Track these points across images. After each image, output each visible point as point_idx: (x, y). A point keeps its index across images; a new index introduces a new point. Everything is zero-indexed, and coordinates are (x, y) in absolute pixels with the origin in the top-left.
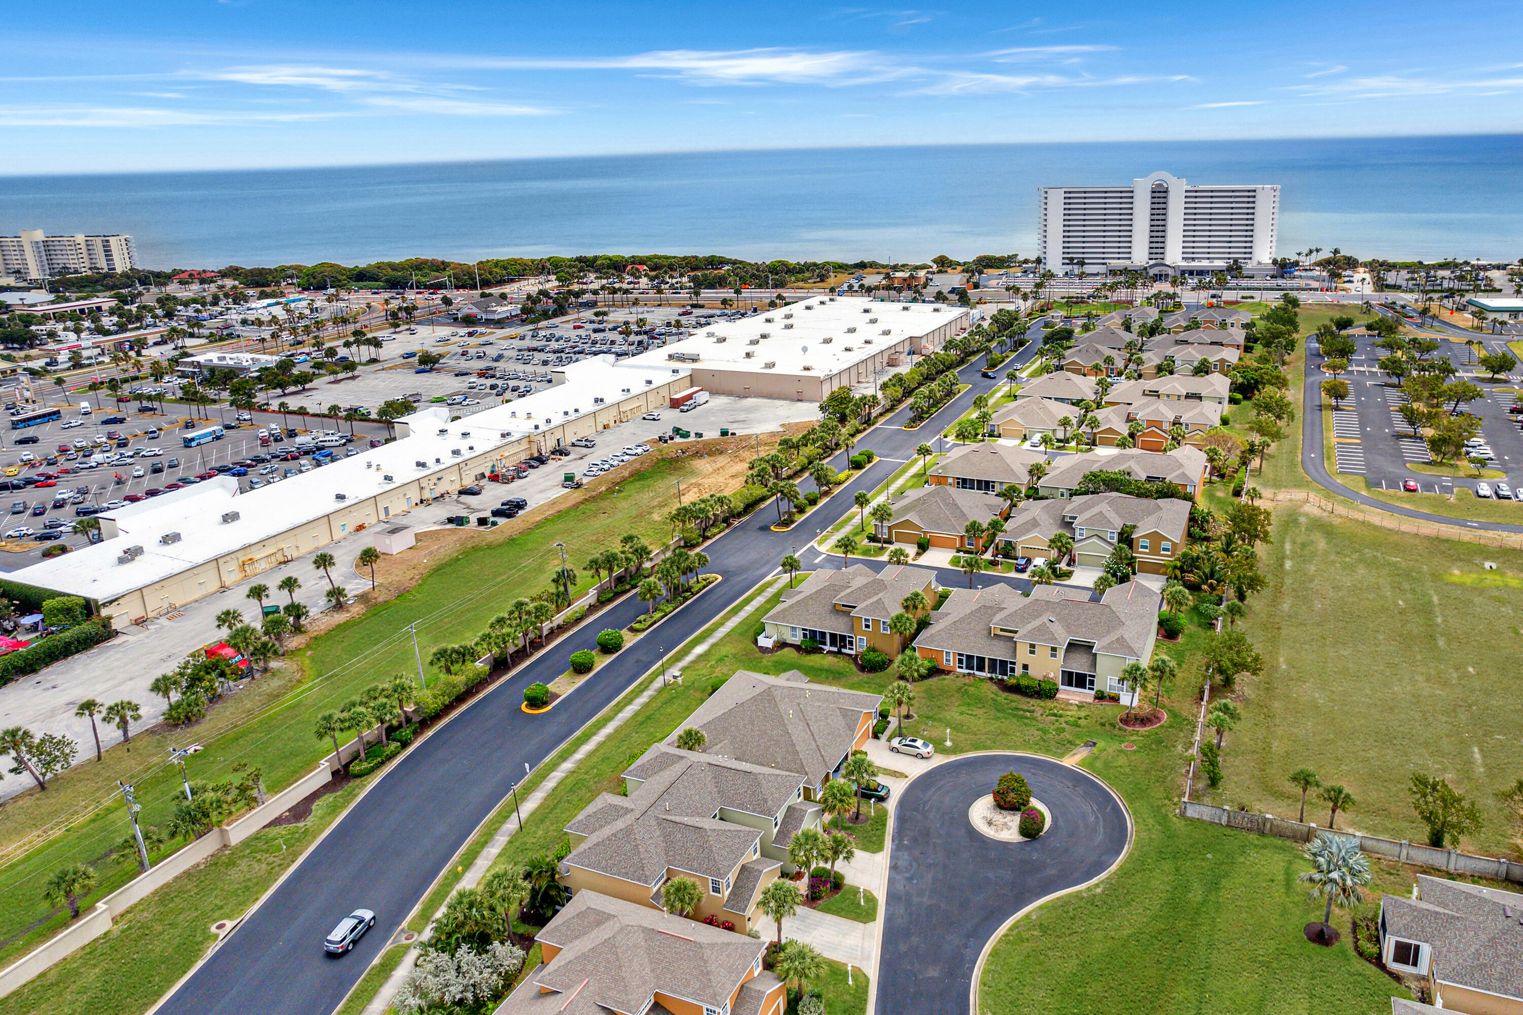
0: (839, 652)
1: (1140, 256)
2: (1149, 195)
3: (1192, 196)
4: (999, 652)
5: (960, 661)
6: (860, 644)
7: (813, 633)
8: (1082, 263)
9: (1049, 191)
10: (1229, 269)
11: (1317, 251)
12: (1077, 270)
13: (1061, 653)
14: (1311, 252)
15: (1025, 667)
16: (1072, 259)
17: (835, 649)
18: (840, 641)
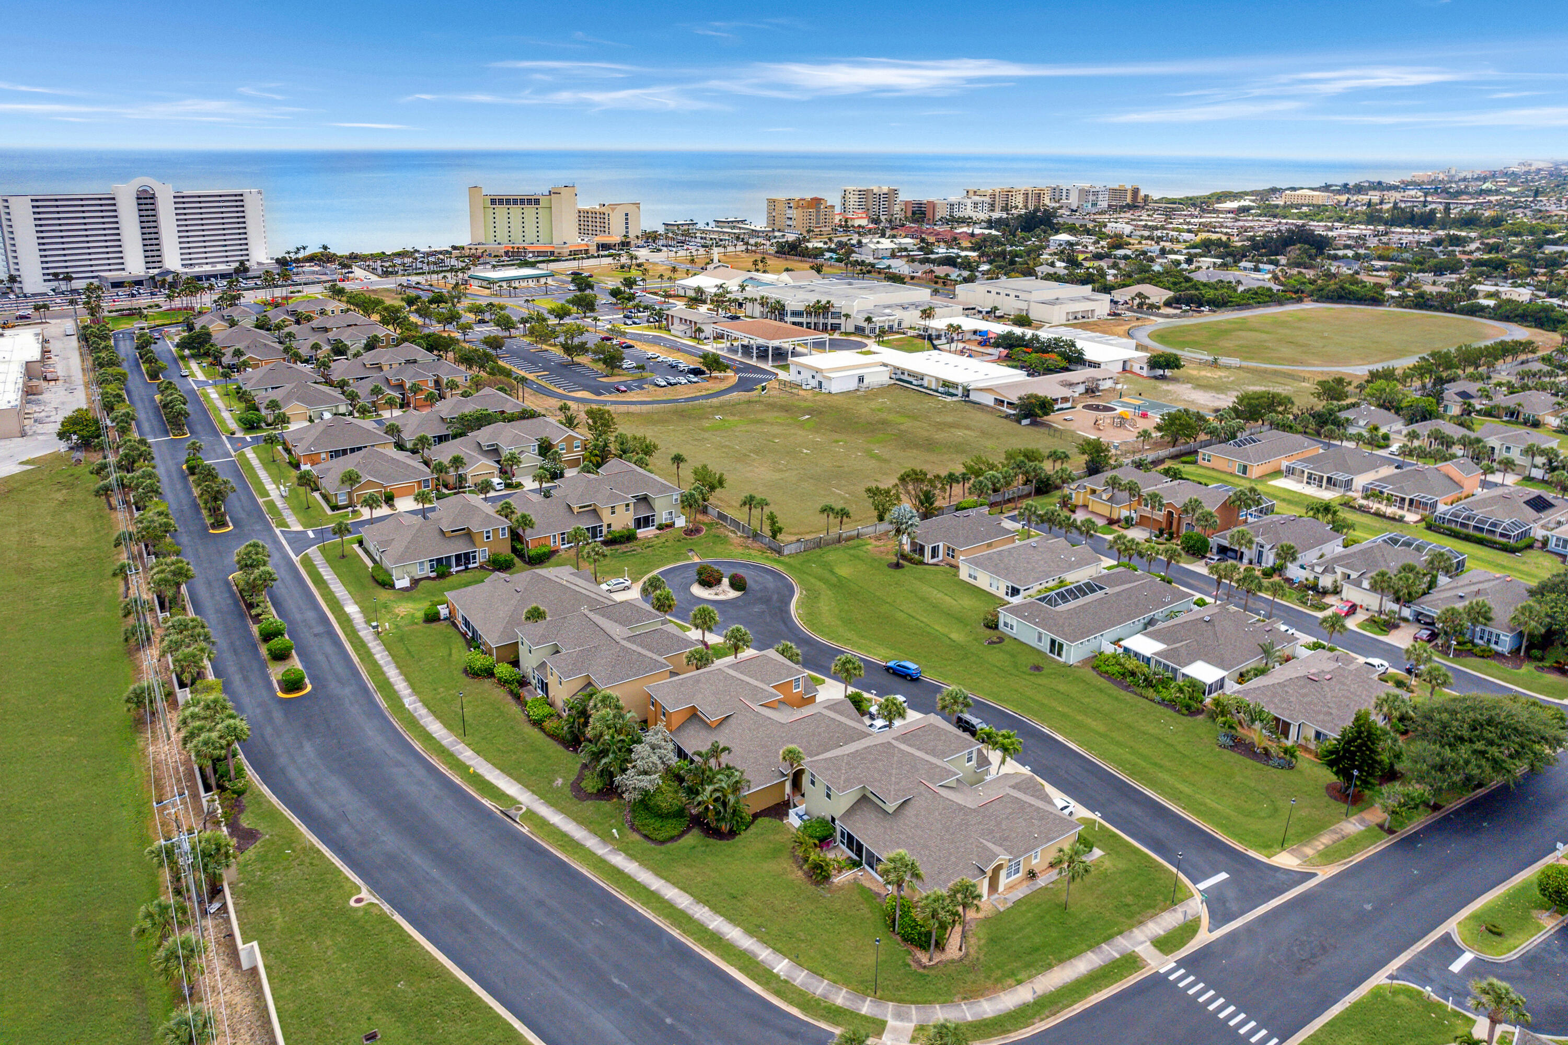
0: (467, 568)
1: (135, 265)
2: (134, 202)
3: (180, 200)
4: (586, 523)
5: (563, 539)
6: (482, 554)
7: (439, 561)
8: (68, 278)
9: (12, 200)
10: (237, 271)
11: (304, 248)
12: (63, 286)
13: (632, 507)
14: (298, 249)
15: (609, 526)
16: (56, 275)
17: (463, 568)
18: (464, 559)
